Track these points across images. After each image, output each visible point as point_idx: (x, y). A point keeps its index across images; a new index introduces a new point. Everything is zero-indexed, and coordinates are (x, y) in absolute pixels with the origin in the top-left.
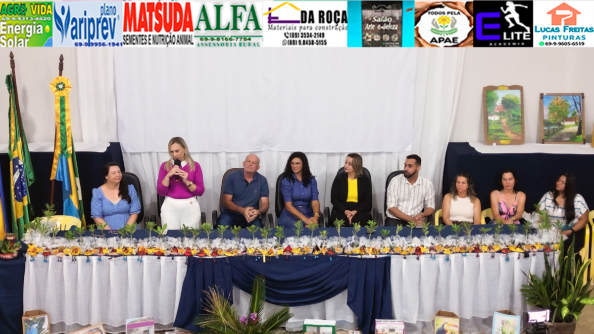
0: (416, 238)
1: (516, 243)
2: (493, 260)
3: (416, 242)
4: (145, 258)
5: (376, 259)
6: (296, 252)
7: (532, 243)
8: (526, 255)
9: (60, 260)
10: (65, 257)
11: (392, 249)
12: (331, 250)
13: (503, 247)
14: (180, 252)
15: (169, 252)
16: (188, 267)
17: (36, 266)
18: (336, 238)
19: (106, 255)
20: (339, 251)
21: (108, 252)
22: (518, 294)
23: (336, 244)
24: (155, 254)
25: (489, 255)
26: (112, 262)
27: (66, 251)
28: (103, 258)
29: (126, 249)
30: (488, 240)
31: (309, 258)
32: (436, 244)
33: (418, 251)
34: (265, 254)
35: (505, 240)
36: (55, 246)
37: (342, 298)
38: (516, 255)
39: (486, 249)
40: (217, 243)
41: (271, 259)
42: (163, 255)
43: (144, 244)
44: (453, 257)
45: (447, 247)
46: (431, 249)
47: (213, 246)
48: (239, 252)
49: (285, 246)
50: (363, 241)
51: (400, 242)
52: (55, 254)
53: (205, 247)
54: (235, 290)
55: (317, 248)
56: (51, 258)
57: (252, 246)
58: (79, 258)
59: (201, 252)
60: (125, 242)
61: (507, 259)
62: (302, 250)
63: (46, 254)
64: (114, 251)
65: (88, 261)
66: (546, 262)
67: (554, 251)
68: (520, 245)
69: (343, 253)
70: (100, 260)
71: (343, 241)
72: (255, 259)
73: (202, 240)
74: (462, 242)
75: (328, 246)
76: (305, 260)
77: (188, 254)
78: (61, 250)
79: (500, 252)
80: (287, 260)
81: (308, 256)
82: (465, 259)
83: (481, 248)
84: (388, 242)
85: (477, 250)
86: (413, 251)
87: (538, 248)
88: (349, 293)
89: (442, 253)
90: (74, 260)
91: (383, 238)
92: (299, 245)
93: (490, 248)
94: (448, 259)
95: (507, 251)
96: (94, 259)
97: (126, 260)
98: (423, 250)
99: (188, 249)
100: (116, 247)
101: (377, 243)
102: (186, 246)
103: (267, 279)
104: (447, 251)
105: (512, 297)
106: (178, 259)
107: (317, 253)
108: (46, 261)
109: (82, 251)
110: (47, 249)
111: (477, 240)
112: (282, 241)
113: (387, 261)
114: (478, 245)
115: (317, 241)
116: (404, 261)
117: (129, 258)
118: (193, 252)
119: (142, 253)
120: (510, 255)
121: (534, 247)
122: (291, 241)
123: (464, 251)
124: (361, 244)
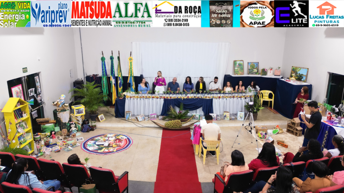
0: (219, 94)
1: (243, 95)
2: (237, 99)
3: (219, 95)
4: (154, 99)
5: (209, 99)
6: (190, 98)
7: (247, 95)
8: (246, 98)
9: (134, 99)
10: (135, 98)
11: (213, 97)
12: (198, 97)
13: (240, 96)
14: (162, 97)
15: (160, 97)
16: (164, 101)
17: (128, 101)
18: (200, 94)
19: (145, 98)
20: (200, 97)
21: (145, 97)
22: (243, 107)
23: (200, 96)
24: (156, 98)
25: (237, 98)
26: (146, 100)
27: (135, 97)
28: (144, 99)
29: (149, 97)
30: (236, 95)
31: (193, 99)
32: (224, 96)
33: (219, 97)
34: (182, 98)
35: (240, 95)
36: (132, 96)
37: (201, 109)
38: (243, 98)
39: (236, 97)
40: (171, 95)
41: (184, 99)
42: (158, 98)
43: (153, 95)
44: (228, 99)
45: (226, 96)
46: (223, 97)
47: (170, 96)
48: (176, 98)
49: (187, 96)
50: (206, 95)
51: (215, 95)
52: (133, 98)
53: (168, 96)
54: (175, 107)
55: (195, 97)
56: (132, 99)
57: (179, 96)
58: (138, 99)
59: (167, 97)
60: (149, 95)
61: (241, 99)
62: (191, 97)
63: (131, 98)
64: (147, 97)
65: (141, 99)
66: (251, 99)
67: (252, 97)
68: (244, 96)
69: (201, 98)
70: (143, 99)
71: (201, 95)
72: (180, 99)
73: (168, 95)
74: (230, 95)
75: (198, 96)
76: (192, 100)
77: (164, 98)
78: (134, 97)
79: (239, 97)
80: (188, 99)
81: (193, 98)
82: (231, 99)
83: (235, 97)
84: (212, 95)
85: (234, 97)
86: (218, 97)
87: (248, 96)
88: (203, 108)
89: (225, 98)
90: (137, 99)
91: (211, 94)
92: (191, 96)
93: (237, 97)
94: (227, 99)
95: (241, 97)
96: (142, 99)
97: (149, 99)
98: (221, 97)
99: (164, 97)
100: (147, 96)
101: (209, 95)
102: (164, 96)
103: (184, 104)
104: (226, 97)
105: (242, 109)
106: (162, 99)
107: (195, 98)
108: (131, 99)
109: (139, 97)
110: (131, 96)
111: (234, 95)
112: (186, 95)
113: (212, 100)
114: (234, 96)
115: (195, 95)
116: (216, 100)
117: (150, 99)
118: (165, 97)
119: (153, 98)
120: (242, 98)
121: (247, 96)
122: (189, 95)
123: (230, 97)
124: (206, 96)
